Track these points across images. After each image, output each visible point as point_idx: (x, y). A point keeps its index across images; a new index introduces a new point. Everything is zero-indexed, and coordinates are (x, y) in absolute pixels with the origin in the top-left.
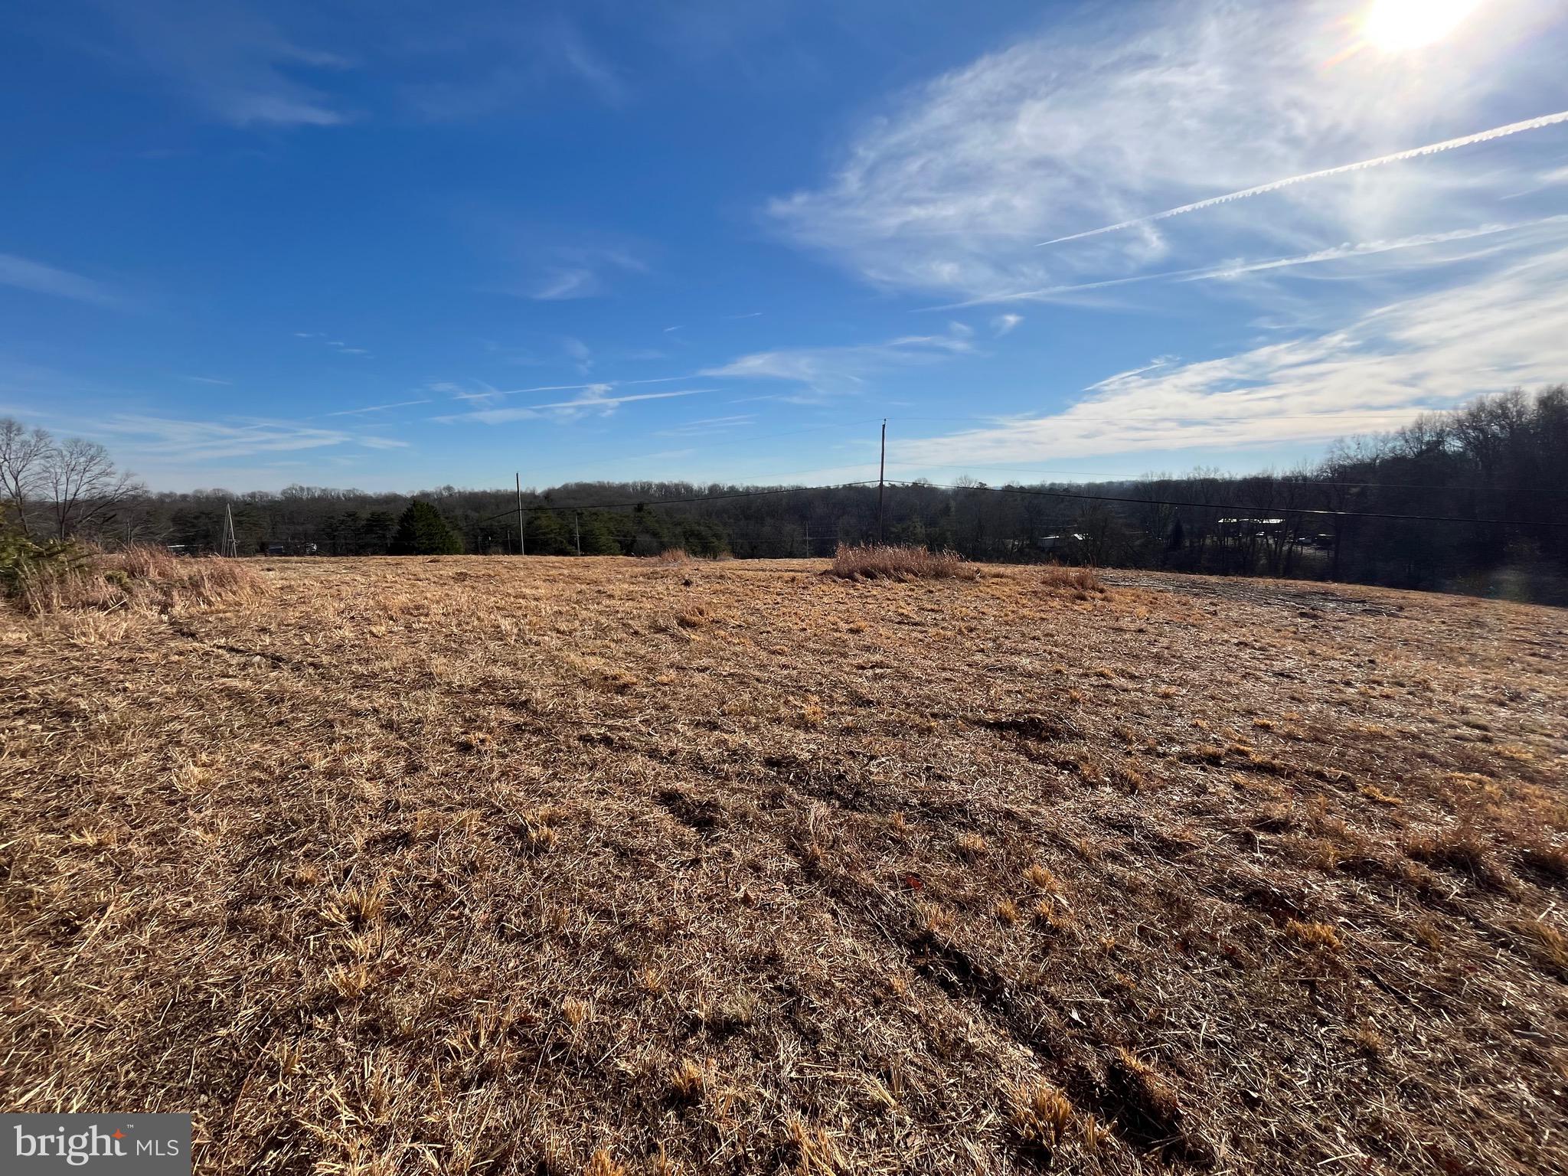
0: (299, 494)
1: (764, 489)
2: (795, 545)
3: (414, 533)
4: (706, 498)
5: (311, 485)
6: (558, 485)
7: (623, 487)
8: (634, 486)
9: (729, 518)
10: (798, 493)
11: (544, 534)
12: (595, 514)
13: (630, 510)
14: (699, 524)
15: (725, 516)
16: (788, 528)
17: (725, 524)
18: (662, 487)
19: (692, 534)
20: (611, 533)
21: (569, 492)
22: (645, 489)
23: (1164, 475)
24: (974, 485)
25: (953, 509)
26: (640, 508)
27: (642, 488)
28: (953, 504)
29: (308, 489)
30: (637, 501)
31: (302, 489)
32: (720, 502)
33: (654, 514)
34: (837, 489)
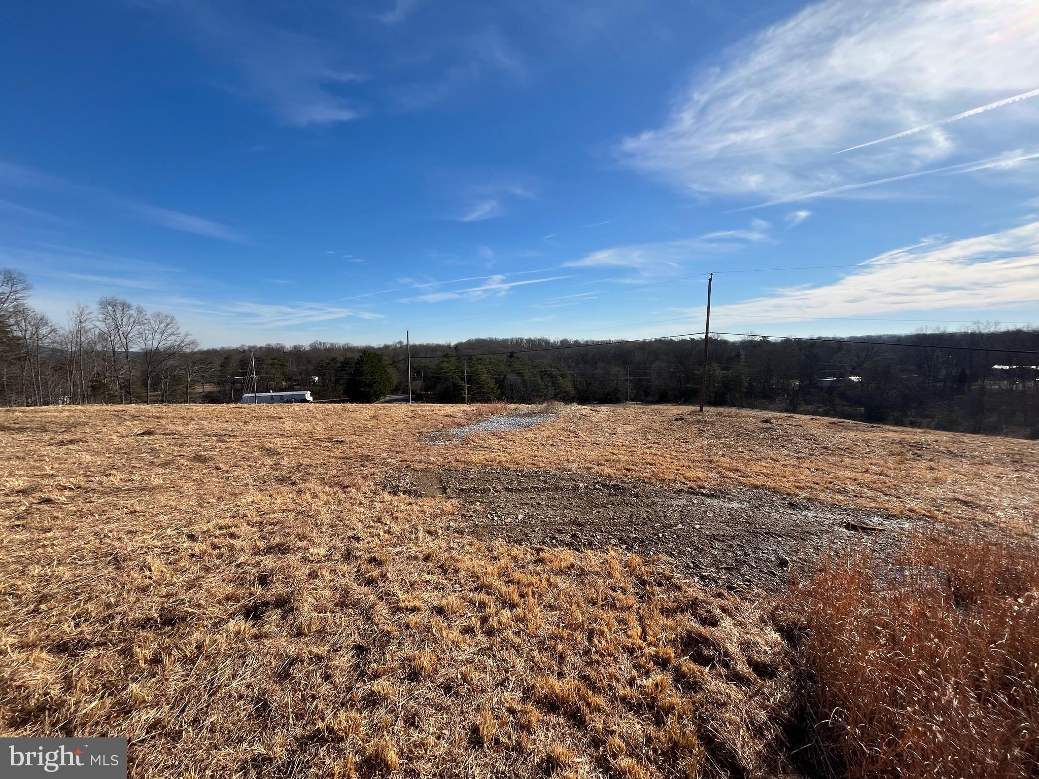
0: (319, 347)
1: (598, 342)
2: (620, 383)
3: (363, 372)
4: (559, 348)
5: (325, 341)
6: (464, 340)
7: (505, 341)
8: (512, 340)
9: (572, 362)
10: (622, 344)
11: (445, 373)
12: (480, 359)
13: (505, 357)
14: (551, 367)
15: (570, 361)
16: (615, 370)
17: (569, 367)
18: (530, 341)
19: (546, 373)
20: (489, 372)
21: (471, 344)
22: (518, 343)
23: (938, 329)
24: (758, 339)
25: (742, 357)
26: (511, 355)
27: (517, 342)
28: (742, 352)
29: (324, 343)
30: (510, 351)
31: (320, 343)
32: (567, 351)
33: (521, 360)
34: (650, 342)
